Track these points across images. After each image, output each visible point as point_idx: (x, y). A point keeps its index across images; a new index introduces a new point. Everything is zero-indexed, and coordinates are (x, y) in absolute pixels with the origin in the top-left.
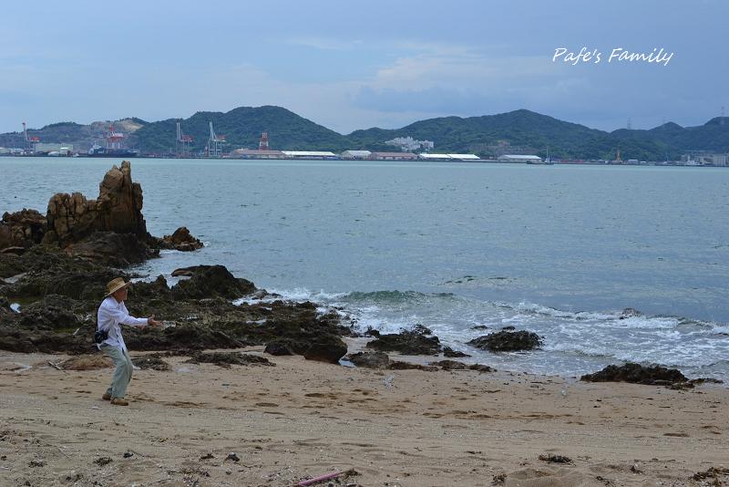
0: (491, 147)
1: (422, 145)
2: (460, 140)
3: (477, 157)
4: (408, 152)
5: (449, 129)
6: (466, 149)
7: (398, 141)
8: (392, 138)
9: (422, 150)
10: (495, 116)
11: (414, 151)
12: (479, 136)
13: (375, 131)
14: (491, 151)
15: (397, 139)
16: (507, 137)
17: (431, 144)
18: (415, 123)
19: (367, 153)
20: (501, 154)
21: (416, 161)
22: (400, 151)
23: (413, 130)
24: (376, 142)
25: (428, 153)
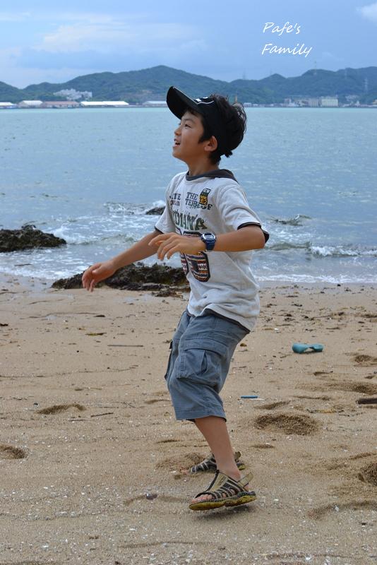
0: (137, 95)
1: (83, 96)
2: (112, 90)
3: (127, 104)
4: (72, 100)
5: (104, 82)
6: (117, 97)
7: (64, 92)
8: (60, 90)
9: (83, 99)
10: (140, 71)
11: (76, 100)
12: (128, 87)
13: (45, 85)
14: (138, 99)
15: (63, 91)
16: (150, 87)
17: (90, 94)
18: (77, 78)
19: (39, 102)
20: (145, 100)
21: (78, 107)
22: (66, 100)
23: (76, 84)
24: (47, 93)
25: (87, 101)
